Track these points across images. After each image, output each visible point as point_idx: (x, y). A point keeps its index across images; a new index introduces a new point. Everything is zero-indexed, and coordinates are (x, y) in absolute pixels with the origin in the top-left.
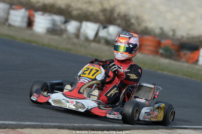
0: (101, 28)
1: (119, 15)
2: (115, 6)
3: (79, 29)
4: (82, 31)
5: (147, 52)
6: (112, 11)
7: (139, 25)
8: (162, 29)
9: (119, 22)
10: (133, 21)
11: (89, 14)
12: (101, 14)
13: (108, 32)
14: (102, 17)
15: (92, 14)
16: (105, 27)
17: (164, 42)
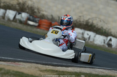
0: (17, 14)
1: (28, 7)
2: (26, 2)
3: (4, 14)
4: (6, 15)
5: (44, 29)
6: (24, 4)
7: (39, 13)
8: (52, 16)
9: (27, 11)
10: (36, 10)
11: (10, 5)
12: (17, 6)
13: (21, 16)
14: (18, 7)
15: (12, 5)
16: (19, 14)
17: (53, 23)
